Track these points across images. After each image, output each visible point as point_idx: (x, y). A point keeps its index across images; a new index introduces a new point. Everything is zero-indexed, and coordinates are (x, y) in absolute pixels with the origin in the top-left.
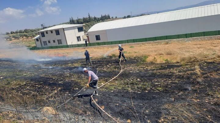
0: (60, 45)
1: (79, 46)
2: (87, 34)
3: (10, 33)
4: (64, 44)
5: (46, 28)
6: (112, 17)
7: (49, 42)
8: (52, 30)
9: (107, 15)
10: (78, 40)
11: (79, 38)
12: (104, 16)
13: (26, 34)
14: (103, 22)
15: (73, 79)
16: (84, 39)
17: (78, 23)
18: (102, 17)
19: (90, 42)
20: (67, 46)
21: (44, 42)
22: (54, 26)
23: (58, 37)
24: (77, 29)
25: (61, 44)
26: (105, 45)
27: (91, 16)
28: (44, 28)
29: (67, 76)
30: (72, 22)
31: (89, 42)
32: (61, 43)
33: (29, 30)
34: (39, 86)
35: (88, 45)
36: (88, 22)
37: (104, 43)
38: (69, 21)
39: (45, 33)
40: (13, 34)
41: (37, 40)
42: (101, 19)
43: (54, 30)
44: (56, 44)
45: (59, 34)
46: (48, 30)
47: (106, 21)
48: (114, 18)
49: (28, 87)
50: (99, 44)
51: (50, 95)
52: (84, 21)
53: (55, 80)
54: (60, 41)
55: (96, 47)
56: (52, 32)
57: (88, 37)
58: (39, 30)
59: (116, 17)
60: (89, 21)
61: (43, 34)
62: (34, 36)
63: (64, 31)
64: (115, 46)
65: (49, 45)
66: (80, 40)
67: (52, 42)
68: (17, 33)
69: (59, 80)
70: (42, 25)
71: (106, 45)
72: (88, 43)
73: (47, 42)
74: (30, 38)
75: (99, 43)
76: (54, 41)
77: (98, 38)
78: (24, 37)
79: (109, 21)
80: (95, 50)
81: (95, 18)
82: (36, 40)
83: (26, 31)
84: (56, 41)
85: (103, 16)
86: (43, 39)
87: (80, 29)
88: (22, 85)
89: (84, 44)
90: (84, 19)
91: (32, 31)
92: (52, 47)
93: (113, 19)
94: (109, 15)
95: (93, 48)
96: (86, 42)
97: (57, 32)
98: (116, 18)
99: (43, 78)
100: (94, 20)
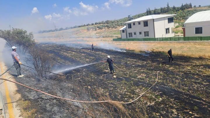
0: (147, 37)
4: (151, 36)
7: (135, 34)
8: (140, 21)
19: (186, 36)
20: (155, 39)
21: (129, 33)
23: (146, 29)
25: (148, 37)
32: (148, 35)
39: (132, 25)
41: (123, 31)
43: (142, 21)
44: (142, 36)
45: (147, 25)
46: (135, 22)
50: (201, 38)
54: (147, 34)
55: (196, 42)
56: (139, 23)
57: (184, 29)
61: (130, 26)
63: (154, 21)
65: (134, 37)
67: (138, 34)
68: (100, 24)
73: (133, 34)
76: (140, 33)
77: (199, 30)
82: (122, 32)
83: (107, 22)
84: (143, 34)
86: (129, 31)
87: (170, 20)
97: (146, 23)
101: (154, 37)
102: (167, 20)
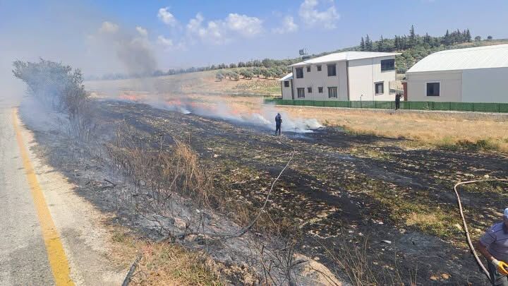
0: (332, 99)
1: (376, 105)
2: (404, 79)
3: (237, 65)
4: (341, 97)
5: (308, 58)
6: (478, 38)
7: (310, 90)
8: (321, 63)
9: (461, 32)
10: (377, 92)
11: (380, 87)
12: (454, 35)
13: (265, 68)
14: (448, 49)
15: (365, 191)
16: (392, 91)
17: (380, 50)
18: (447, 35)
19: (409, 100)
20: (349, 104)
21: (299, 89)
22: (325, 54)
23: (332, 81)
25: (334, 98)
26: (450, 110)
27: (416, 33)
28: (304, 59)
29: (351, 180)
30: (366, 47)
31: (406, 99)
32: (335, 96)
33: (272, 60)
34: (287, 192)
35: (402, 105)
36: (404, 49)
37: (450, 106)
38: (359, 45)
39: (305, 70)
40: (243, 68)
41: (286, 83)
42: (442, 42)
43: (324, 63)
44: (325, 96)
45: (334, 74)
46: (312, 64)
47: (455, 48)
49: (264, 189)
50: (433, 106)
51: (312, 221)
52: (396, 45)
53: (321, 183)
54: (333, 91)
55: (422, 113)
56: (319, 67)
57: (405, 85)
58: (290, 62)
60: (410, 46)
61: (300, 72)
62: (279, 75)
63: (347, 66)
64: (484, 116)
65: (308, 97)
66: (383, 92)
67: (315, 90)
68: (249, 65)
69: (332, 187)
70: (301, 52)
71: (453, 110)
72: (402, 99)
73: (306, 90)
74: (271, 78)
75: (433, 103)
76: (321, 90)
77: (433, 89)
78: (261, 76)
79: (466, 47)
80: (420, 121)
81: (427, 39)
82: (283, 85)
83: (266, 63)
84: (326, 90)
85: (450, 33)
86: (299, 83)
87: (387, 65)
88: (253, 182)
89: (392, 102)
90: (397, 40)
91: (277, 63)
92: (313, 103)
93: (478, 42)
94: (468, 31)
95: (414, 115)
96: (398, 97)
97: (332, 69)
99: (294, 172)
100: (424, 44)
101: (347, 100)
102: (379, 66)
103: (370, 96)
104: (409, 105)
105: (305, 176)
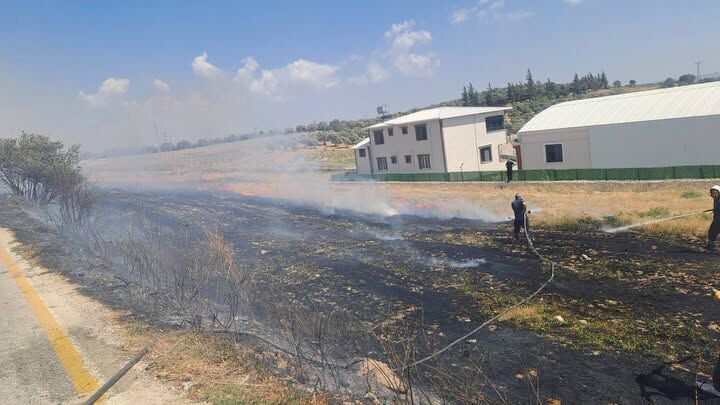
0: (426, 171)
1: (482, 177)
2: (516, 141)
3: (295, 130)
4: (436, 168)
5: (390, 117)
6: (617, 84)
7: (394, 160)
8: (406, 124)
9: (595, 75)
10: (483, 159)
11: (486, 152)
12: (584, 80)
13: (333, 133)
14: (580, 98)
15: (455, 285)
16: (503, 157)
17: (489, 104)
18: (576, 80)
19: (524, 168)
20: (447, 177)
21: (379, 160)
22: (414, 111)
23: (422, 147)
24: (485, 123)
25: (426, 169)
26: (578, 179)
27: (535, 80)
28: (384, 118)
29: (439, 272)
30: (470, 99)
31: (520, 166)
32: (428, 166)
33: (343, 122)
34: (355, 291)
35: (515, 176)
36: (521, 101)
37: (577, 174)
38: (461, 97)
39: (386, 134)
40: (303, 133)
41: (362, 152)
42: (571, 90)
43: (411, 124)
44: (414, 168)
45: (425, 137)
46: (394, 125)
47: (588, 97)
48: (623, 84)
49: (325, 290)
50: (555, 175)
51: (384, 324)
52: (509, 96)
53: (400, 278)
54: (424, 160)
55: (542, 185)
56: (404, 129)
57: (518, 149)
58: (369, 123)
59: (632, 82)
60: (528, 97)
61: (379, 137)
62: (354, 141)
63: (441, 126)
64: (621, 185)
65: (392, 169)
66: (491, 159)
67: (401, 160)
68: (311, 129)
69: (413, 282)
70: (380, 110)
71: (581, 179)
72: (515, 168)
73: (389, 161)
74: (342, 145)
75: (555, 171)
76: (408, 159)
77: (554, 153)
78: (329, 143)
79: (601, 95)
80: (538, 195)
81: (550, 87)
82: (358, 154)
83: (335, 125)
84: (415, 160)
85: (580, 78)
86: (379, 151)
87: (494, 124)
88: (312, 281)
89: (501, 173)
90: (511, 89)
91: (350, 126)
92: (399, 177)
93: (618, 89)
94: (603, 75)
95: (532, 188)
96: (509, 165)
97: (421, 130)
98: (633, 86)
99: (366, 266)
100: (546, 94)
101: (443, 171)
102: (483, 124)
103: (473, 164)
104: (524, 175)
105: (380, 270)
